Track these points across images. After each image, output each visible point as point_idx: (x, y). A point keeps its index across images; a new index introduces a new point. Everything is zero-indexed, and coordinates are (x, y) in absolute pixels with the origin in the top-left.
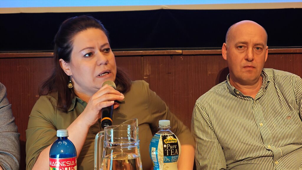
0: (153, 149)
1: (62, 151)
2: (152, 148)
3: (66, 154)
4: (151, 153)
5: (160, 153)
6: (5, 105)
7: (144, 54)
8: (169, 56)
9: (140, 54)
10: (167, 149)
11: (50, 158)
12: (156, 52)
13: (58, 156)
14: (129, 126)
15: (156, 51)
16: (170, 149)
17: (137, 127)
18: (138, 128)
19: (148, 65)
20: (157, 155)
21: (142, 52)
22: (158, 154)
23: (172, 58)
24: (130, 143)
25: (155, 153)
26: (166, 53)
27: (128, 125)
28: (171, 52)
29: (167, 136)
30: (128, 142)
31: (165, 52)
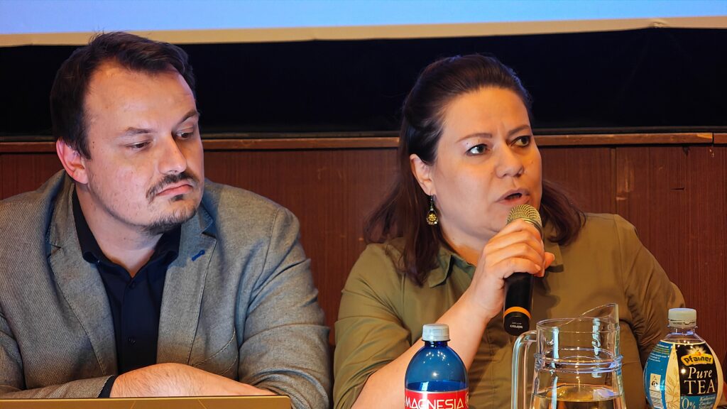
0: (655, 377)
1: (435, 374)
2: (652, 375)
3: (444, 381)
4: (649, 387)
5: (672, 387)
6: (297, 262)
7: (618, 142)
8: (680, 148)
9: (608, 142)
10: (690, 380)
11: (407, 389)
12: (647, 137)
13: (425, 386)
14: (596, 321)
15: (647, 135)
16: (697, 380)
17: (616, 325)
18: (618, 327)
19: (626, 169)
20: (663, 393)
21: (612, 138)
22: (666, 389)
23: (687, 154)
24: (598, 361)
25: (658, 388)
26: (672, 141)
27: (593, 319)
28: (685, 138)
29: (688, 347)
30: (592, 360)
31: (671, 137)
